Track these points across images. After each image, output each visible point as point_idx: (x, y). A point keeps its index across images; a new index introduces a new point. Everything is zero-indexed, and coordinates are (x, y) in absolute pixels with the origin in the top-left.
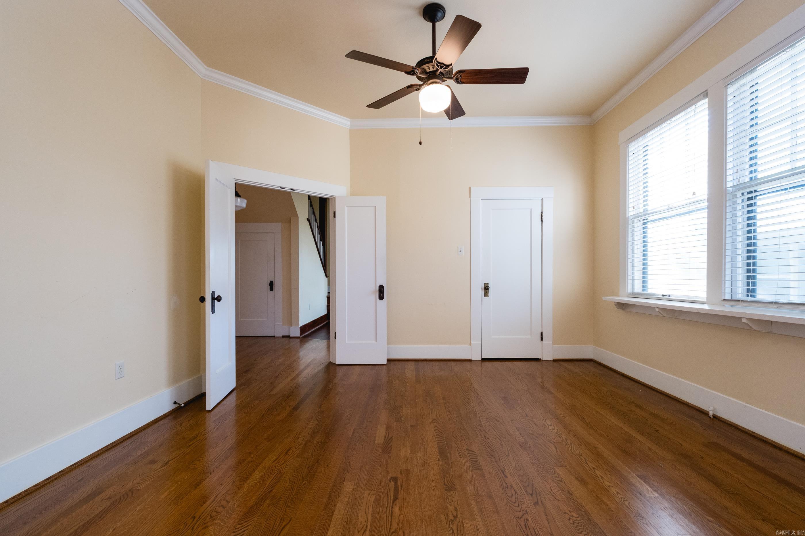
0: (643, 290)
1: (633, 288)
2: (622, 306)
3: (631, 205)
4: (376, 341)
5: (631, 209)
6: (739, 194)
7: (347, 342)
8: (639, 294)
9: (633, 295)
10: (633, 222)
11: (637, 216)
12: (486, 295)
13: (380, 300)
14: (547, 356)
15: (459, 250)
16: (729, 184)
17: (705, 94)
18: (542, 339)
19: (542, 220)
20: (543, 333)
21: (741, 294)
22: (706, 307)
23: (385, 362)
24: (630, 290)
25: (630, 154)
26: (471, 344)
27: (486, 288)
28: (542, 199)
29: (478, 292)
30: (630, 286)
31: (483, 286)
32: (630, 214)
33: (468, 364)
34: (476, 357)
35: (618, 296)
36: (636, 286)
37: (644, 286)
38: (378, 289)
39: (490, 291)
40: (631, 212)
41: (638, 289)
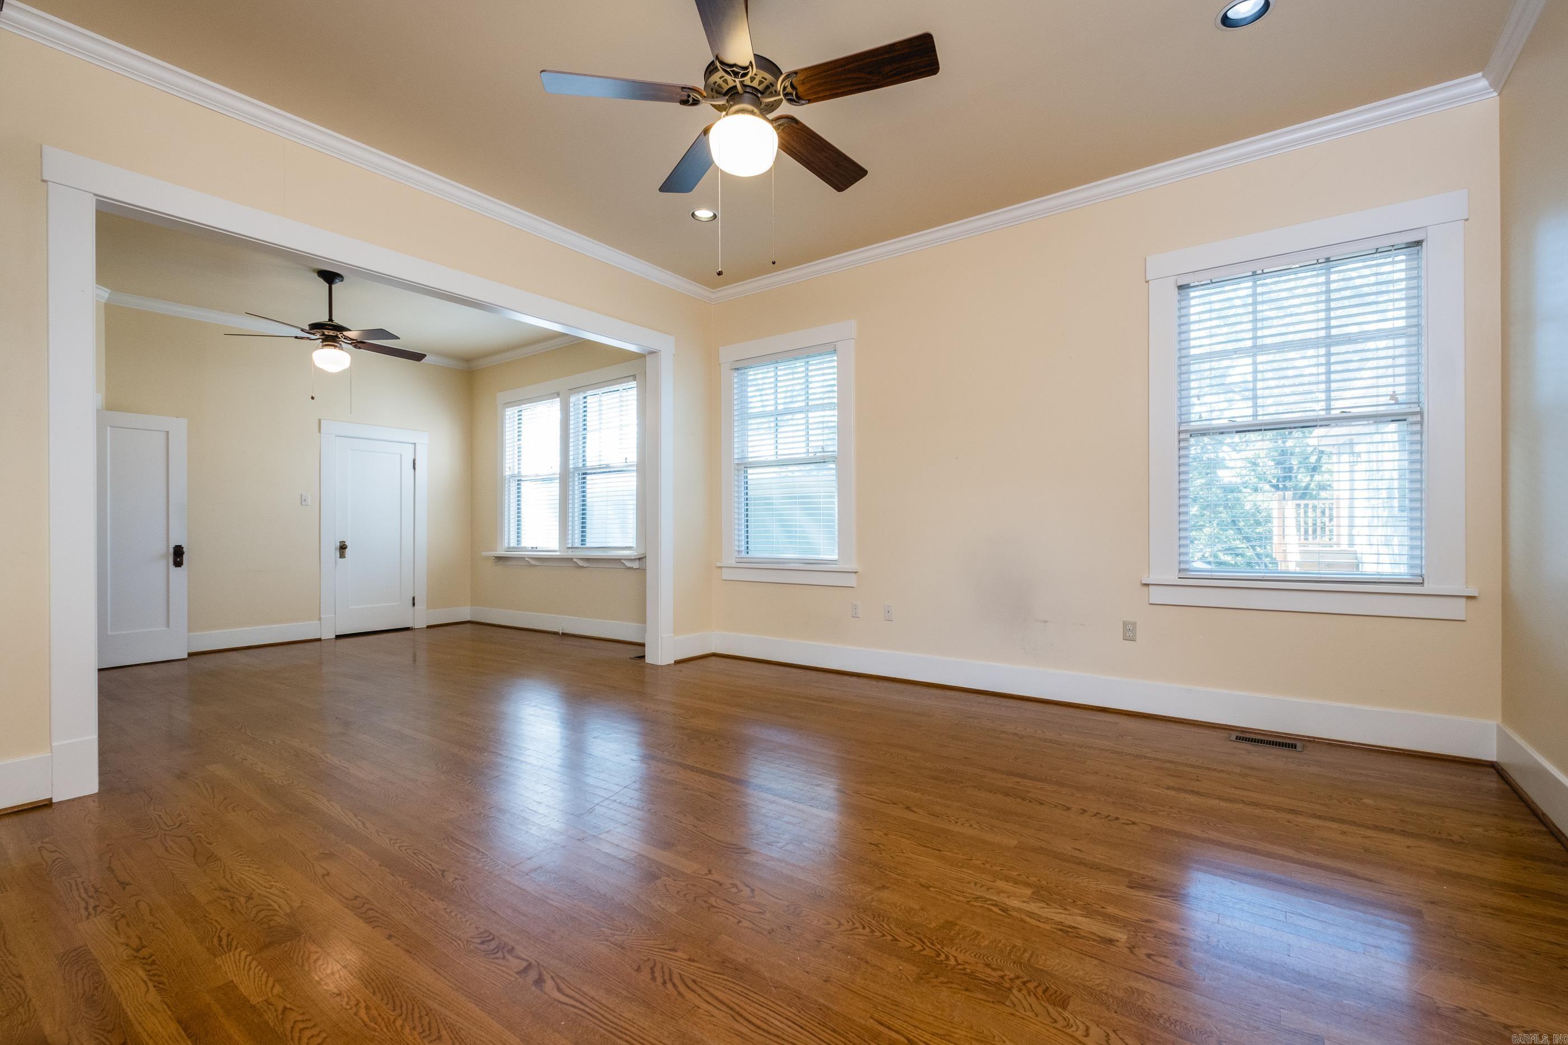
0: (518, 544)
1: (509, 544)
2: (500, 559)
3: (507, 465)
4: (168, 626)
5: (507, 469)
6: (576, 475)
7: (109, 633)
8: (514, 548)
9: (509, 549)
10: (509, 481)
11: (513, 476)
12: (342, 555)
13: (176, 566)
14: (420, 623)
15: (303, 499)
16: (571, 466)
17: (558, 395)
18: (414, 604)
19: (414, 468)
20: (415, 598)
21: (577, 544)
22: (558, 553)
23: (186, 656)
24: (506, 545)
25: (507, 417)
26: (320, 619)
27: (343, 547)
28: (415, 444)
29: (330, 551)
30: (506, 541)
31: (338, 545)
32: (507, 474)
33: (318, 643)
34: (328, 634)
35: (496, 551)
36: (511, 541)
37: (518, 541)
38: (171, 551)
39: (348, 551)
40: (507, 473)
41: (513, 543)
